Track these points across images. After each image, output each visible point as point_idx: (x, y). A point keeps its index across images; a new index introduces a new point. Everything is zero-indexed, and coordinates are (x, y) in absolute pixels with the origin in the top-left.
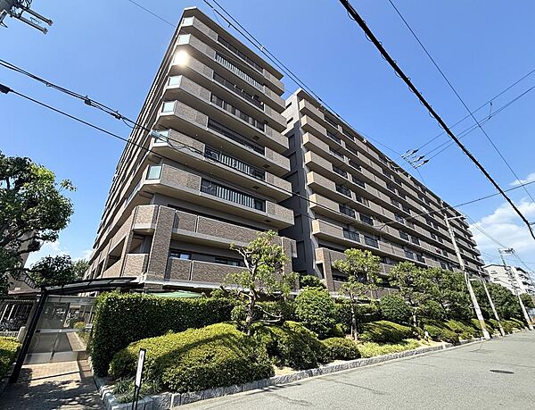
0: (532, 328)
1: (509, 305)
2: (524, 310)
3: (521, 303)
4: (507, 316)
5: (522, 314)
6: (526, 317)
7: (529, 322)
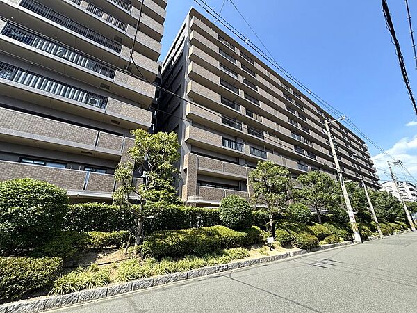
0: (414, 229)
1: (394, 209)
2: (408, 214)
3: (406, 209)
4: (392, 219)
5: (406, 217)
6: (410, 220)
7: (411, 224)
